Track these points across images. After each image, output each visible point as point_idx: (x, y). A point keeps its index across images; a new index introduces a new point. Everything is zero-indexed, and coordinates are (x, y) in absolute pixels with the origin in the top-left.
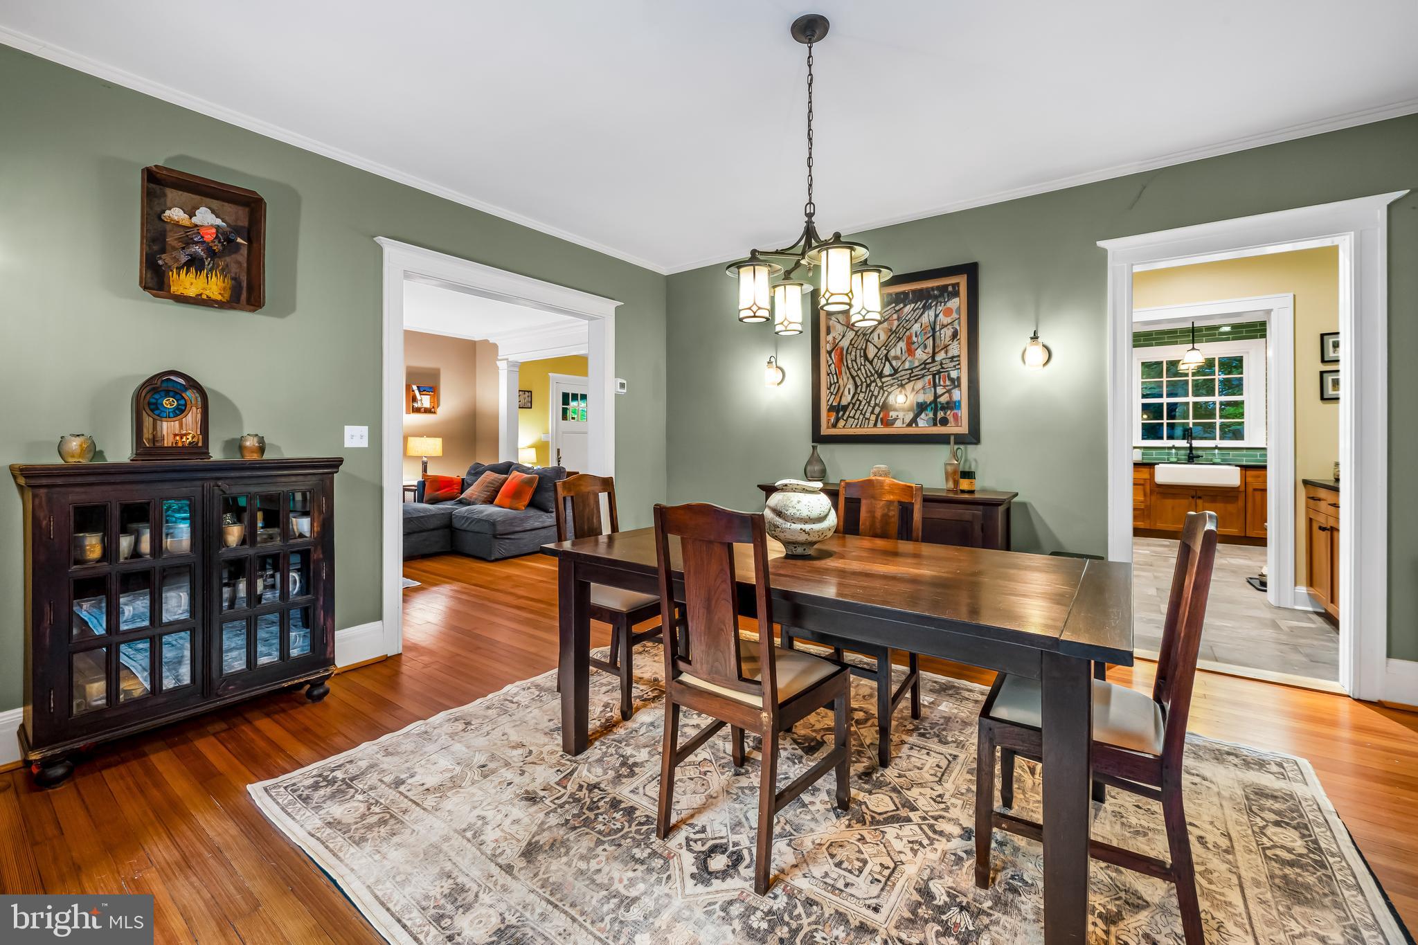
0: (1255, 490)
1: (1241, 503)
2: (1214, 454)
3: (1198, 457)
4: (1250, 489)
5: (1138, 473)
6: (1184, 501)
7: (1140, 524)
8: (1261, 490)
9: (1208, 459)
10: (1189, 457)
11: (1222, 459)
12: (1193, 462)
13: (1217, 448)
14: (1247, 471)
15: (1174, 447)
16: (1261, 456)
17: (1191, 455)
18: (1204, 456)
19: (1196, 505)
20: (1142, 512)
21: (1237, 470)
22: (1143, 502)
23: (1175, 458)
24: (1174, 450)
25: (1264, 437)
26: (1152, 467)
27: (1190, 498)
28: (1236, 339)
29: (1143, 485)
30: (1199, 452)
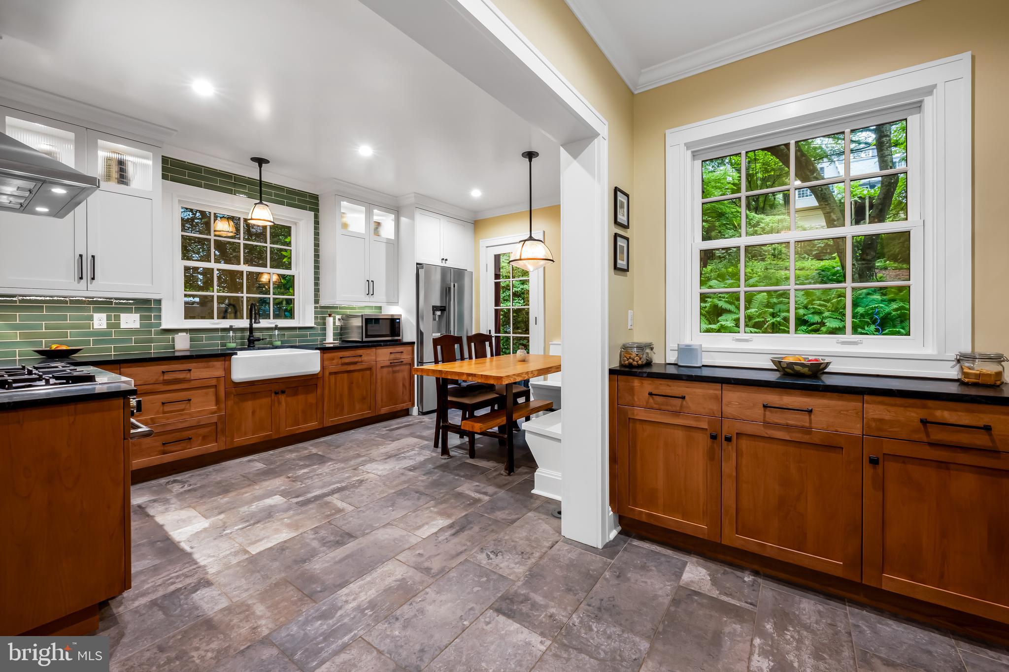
2: (273, 336)
5: (208, 369)
6: (266, 401)
7: (212, 447)
8: (336, 373)
9: (267, 342)
10: (249, 340)
11: (282, 341)
12: (254, 346)
13: (276, 328)
14: (325, 354)
15: (231, 328)
16: (311, 335)
17: (252, 338)
18: (263, 339)
19: (279, 403)
20: (215, 427)
21: (317, 353)
22: (215, 413)
23: (233, 343)
24: (231, 332)
25: (313, 315)
26: (227, 358)
27: (273, 395)
28: (289, 205)
29: (215, 387)
30: (257, 335)
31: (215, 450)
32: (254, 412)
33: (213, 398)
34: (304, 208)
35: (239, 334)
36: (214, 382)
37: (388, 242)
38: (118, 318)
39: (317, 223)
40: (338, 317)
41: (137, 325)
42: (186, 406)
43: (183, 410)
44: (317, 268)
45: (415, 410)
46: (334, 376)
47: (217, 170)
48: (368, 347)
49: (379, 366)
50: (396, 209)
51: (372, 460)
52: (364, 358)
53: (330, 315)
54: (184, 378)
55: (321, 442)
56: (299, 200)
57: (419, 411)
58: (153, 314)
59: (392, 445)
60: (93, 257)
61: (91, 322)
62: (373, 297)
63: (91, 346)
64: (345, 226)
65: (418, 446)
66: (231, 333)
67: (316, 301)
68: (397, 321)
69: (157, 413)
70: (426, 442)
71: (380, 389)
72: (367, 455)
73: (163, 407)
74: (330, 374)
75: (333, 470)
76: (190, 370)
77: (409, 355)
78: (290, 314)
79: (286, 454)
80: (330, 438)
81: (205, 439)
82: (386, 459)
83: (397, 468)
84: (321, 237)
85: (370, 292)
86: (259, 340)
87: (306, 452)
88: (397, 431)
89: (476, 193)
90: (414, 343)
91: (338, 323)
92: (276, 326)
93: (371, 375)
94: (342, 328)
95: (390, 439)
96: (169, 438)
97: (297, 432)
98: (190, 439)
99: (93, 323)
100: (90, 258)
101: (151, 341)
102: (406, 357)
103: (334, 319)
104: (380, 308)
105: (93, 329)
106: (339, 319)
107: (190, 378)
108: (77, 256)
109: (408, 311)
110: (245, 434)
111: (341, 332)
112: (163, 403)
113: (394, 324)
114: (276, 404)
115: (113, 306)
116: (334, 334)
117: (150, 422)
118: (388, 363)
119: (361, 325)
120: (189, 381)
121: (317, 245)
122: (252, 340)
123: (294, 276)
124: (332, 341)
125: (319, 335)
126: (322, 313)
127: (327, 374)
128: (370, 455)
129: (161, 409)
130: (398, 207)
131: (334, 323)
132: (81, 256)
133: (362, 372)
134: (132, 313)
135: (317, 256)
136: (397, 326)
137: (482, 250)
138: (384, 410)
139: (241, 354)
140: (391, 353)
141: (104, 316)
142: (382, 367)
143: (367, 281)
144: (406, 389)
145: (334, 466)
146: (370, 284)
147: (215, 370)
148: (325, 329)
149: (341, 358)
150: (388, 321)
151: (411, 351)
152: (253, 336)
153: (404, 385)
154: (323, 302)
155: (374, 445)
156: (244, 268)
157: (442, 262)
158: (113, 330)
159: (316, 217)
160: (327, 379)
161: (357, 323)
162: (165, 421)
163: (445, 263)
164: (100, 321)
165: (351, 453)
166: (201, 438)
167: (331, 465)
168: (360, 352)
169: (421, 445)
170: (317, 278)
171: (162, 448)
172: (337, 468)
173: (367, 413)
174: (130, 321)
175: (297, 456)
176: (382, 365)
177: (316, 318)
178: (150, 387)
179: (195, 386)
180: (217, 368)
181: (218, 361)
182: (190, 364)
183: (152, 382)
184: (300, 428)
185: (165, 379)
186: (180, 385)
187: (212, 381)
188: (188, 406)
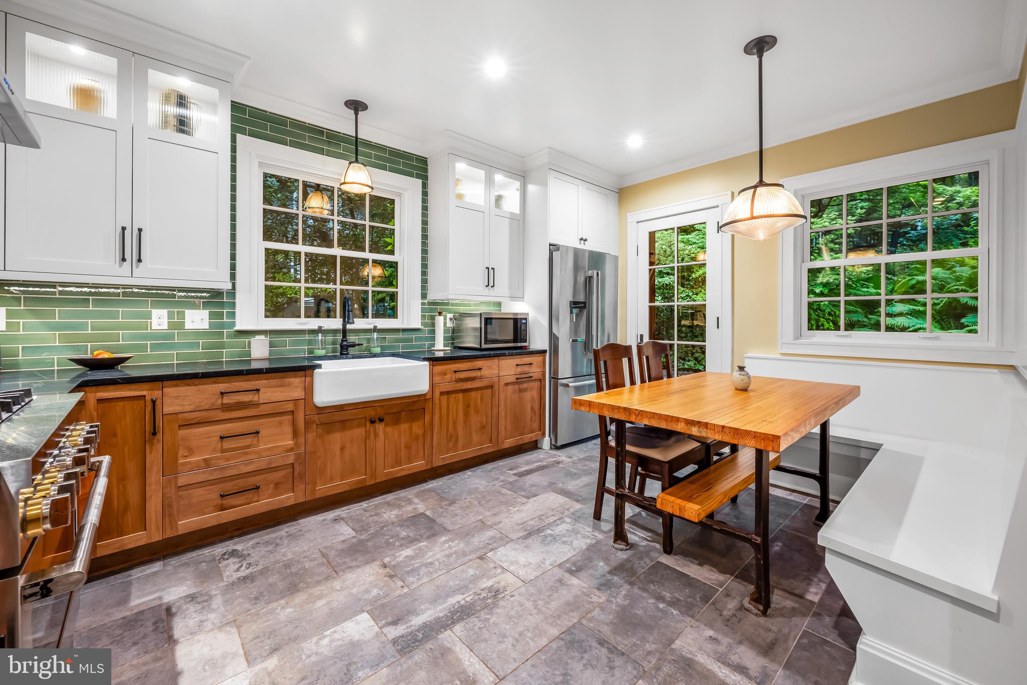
1: (427, 419)
5: (283, 388)
6: (359, 432)
7: (287, 498)
8: (448, 393)
9: (364, 348)
10: (342, 347)
11: (382, 347)
12: (348, 354)
13: (375, 330)
14: (435, 366)
15: (320, 330)
16: (417, 339)
17: (345, 343)
18: (358, 345)
19: (376, 435)
20: (291, 469)
21: (426, 365)
22: (291, 450)
23: (322, 349)
25: (420, 314)
26: (308, 372)
27: (368, 423)
28: (392, 170)
29: (291, 413)
30: (352, 338)
31: (291, 502)
32: (342, 449)
33: (288, 429)
34: (410, 175)
35: (330, 338)
36: (290, 407)
37: (512, 217)
38: (182, 315)
39: (425, 194)
40: (450, 316)
41: (205, 325)
42: (252, 441)
43: (248, 447)
44: (425, 251)
45: (546, 443)
46: (445, 396)
47: (306, 123)
48: (489, 356)
49: (502, 383)
50: (523, 176)
51: (504, 539)
52: (485, 372)
53: (440, 314)
54: (250, 401)
55: (430, 490)
56: (404, 164)
57: (551, 444)
58: (225, 311)
59: (528, 506)
60: (140, 230)
61: (149, 321)
62: (494, 290)
63: (149, 353)
64: (460, 196)
65: (567, 513)
66: (320, 336)
67: (424, 296)
68: (524, 321)
69: (214, 451)
70: (578, 506)
71: (503, 413)
72: (495, 524)
73: (222, 442)
74: (442, 393)
75: (449, 556)
76: (258, 390)
77: (539, 367)
78: (393, 313)
79: (383, 510)
80: (440, 483)
81: (278, 487)
82: (525, 538)
83: (547, 563)
84: (431, 212)
85: (490, 284)
86: (354, 345)
87: (410, 508)
88: (528, 477)
89: (635, 142)
90: (544, 352)
91: (449, 324)
92: (375, 327)
93: (493, 396)
94: (454, 331)
95: (523, 493)
96: (229, 487)
97: (399, 475)
98: (258, 488)
99: (151, 322)
100: (136, 232)
101: (222, 346)
102: (535, 371)
103: (445, 319)
104: (499, 304)
105: (151, 330)
106: (451, 319)
107: (259, 401)
108: (119, 230)
109: (538, 308)
110: (332, 480)
111: (454, 335)
112: (221, 438)
113: (519, 326)
114: (372, 436)
115: (176, 299)
116: (445, 339)
117: (202, 464)
118: (512, 379)
119: (479, 326)
120: (257, 405)
121: (425, 223)
122: (346, 345)
123: (397, 263)
124: (442, 348)
125: (426, 339)
126: (431, 310)
127: (437, 394)
128: (500, 525)
129: (219, 445)
130: (524, 172)
131: (445, 323)
132: (124, 229)
133: (480, 391)
134: (200, 309)
135: (425, 237)
136: (523, 328)
137: (631, 227)
138: (508, 443)
139: (328, 367)
140: (517, 365)
141: (164, 313)
142: (506, 384)
143: (487, 268)
144: (535, 413)
145: (450, 547)
146: (490, 271)
147: (293, 389)
148: (433, 332)
149: (455, 372)
150: (512, 321)
151: (542, 363)
152: (346, 341)
153: (532, 409)
154: (432, 296)
155: (502, 503)
156: (337, 251)
157: (580, 244)
158: (176, 331)
159: (425, 186)
160: (437, 401)
161: (474, 323)
162: (223, 463)
163: (584, 244)
164: (159, 319)
165: (473, 518)
166: (272, 486)
167: (445, 542)
168: (479, 363)
169: (572, 510)
170: (424, 266)
171: (220, 502)
172: (456, 552)
173: (488, 448)
174: (197, 319)
175: (397, 516)
176: (506, 382)
177: (423, 317)
178: (204, 414)
179: (265, 413)
180: (297, 387)
181: (295, 377)
182: (259, 382)
183: (207, 407)
184: (402, 470)
185: (225, 404)
186: (244, 411)
187: (289, 406)
188: (255, 442)
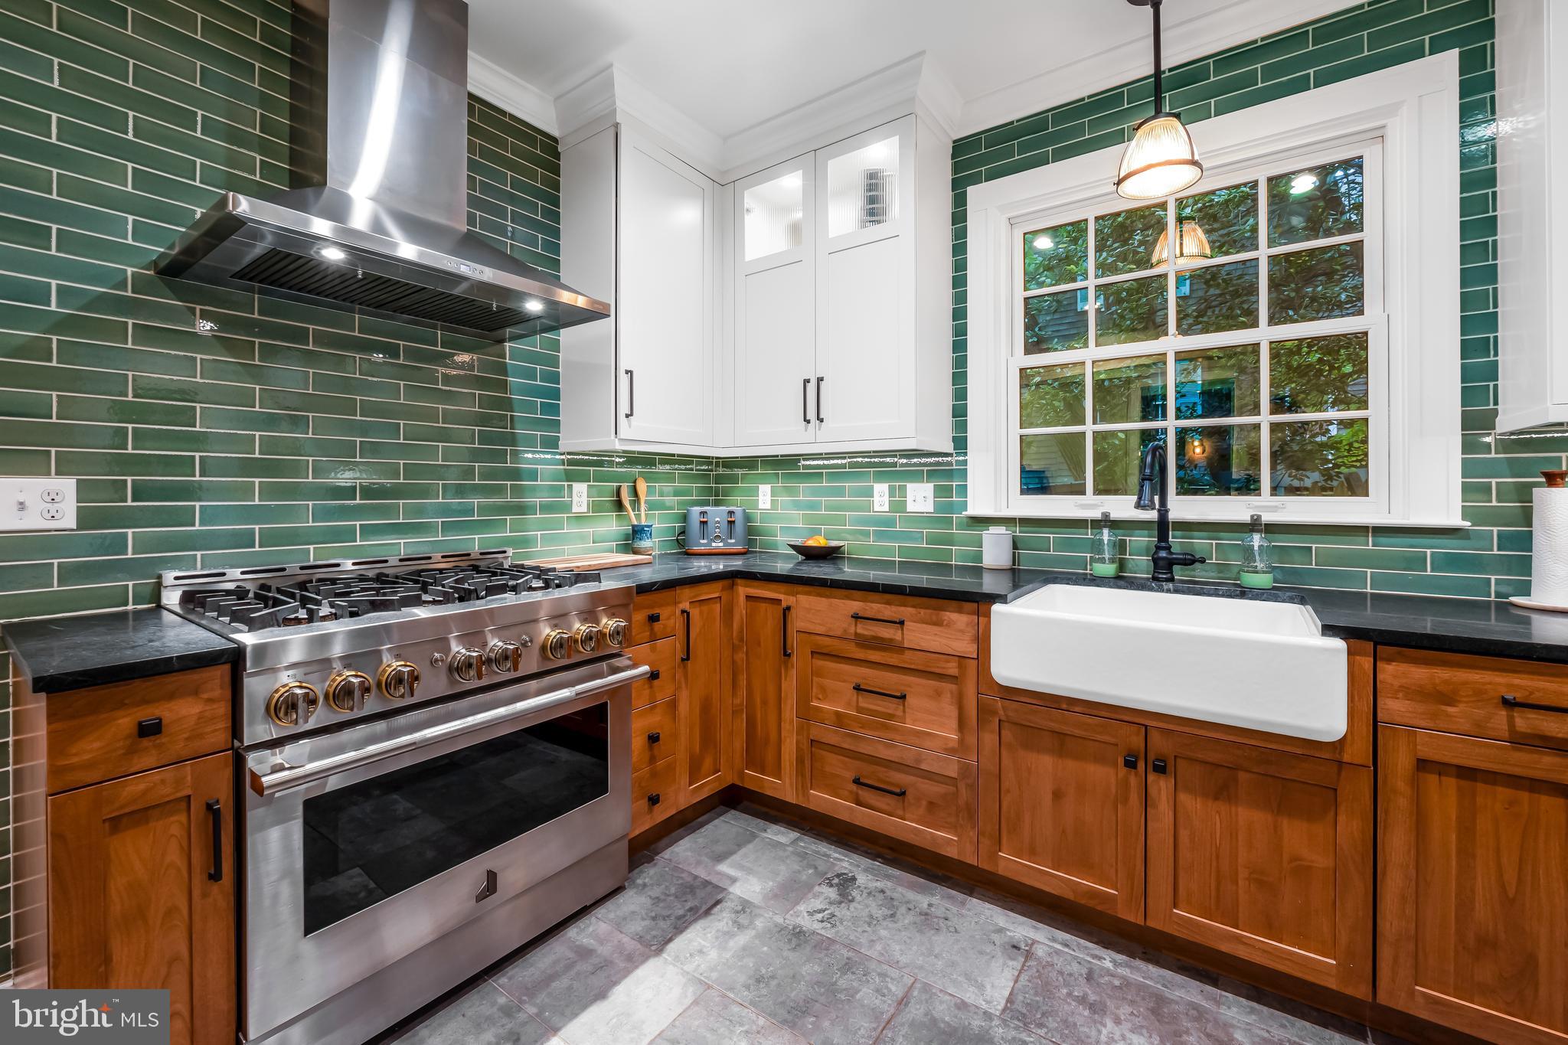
0: (1423, 765)
1: (1350, 826)
2: (1248, 552)
3: (1189, 560)
4: (1399, 761)
5: (939, 629)
6: (1098, 774)
7: (948, 842)
10: (1156, 561)
12: (1171, 580)
13: (1255, 526)
15: (1107, 521)
16: (1445, 562)
18: (1197, 562)
19: (1148, 801)
20: (953, 789)
21: (1336, 650)
22: (955, 752)
24: (1106, 531)
25: (1458, 480)
26: (982, 606)
27: (1121, 763)
29: (955, 681)
33: (952, 711)
36: (952, 667)
38: (903, 490)
41: (930, 506)
42: (896, 711)
43: (890, 718)
54: (893, 641)
58: (954, 484)
60: (819, 380)
61: (871, 499)
63: (871, 543)
66: (1105, 534)
69: (848, 704)
73: (857, 695)
74: (1426, 765)
76: (902, 623)
81: (933, 810)
86: (1187, 562)
96: (865, 771)
98: (903, 795)
99: (873, 501)
101: (950, 541)
105: (873, 511)
107: (904, 643)
108: (802, 384)
110: (1033, 855)
112: (857, 688)
114: (1134, 799)
115: (898, 468)
117: (834, 719)
120: (900, 649)
122: (1164, 558)
123: (1366, 335)
129: (854, 698)
132: (807, 382)
134: (923, 482)
141: (885, 488)
147: (956, 635)
149: (1509, 702)
152: (1167, 549)
156: (1173, 344)
158: (897, 515)
162: (859, 730)
164: (881, 496)
166: (925, 804)
171: (854, 788)
174: (920, 497)
178: (836, 643)
179: (912, 667)
180: (962, 631)
181: (960, 611)
182: (902, 608)
183: (839, 633)
184: (1239, 939)
185: (859, 634)
186: (883, 654)
187: (950, 665)
188: (899, 713)
